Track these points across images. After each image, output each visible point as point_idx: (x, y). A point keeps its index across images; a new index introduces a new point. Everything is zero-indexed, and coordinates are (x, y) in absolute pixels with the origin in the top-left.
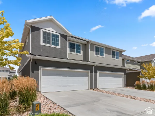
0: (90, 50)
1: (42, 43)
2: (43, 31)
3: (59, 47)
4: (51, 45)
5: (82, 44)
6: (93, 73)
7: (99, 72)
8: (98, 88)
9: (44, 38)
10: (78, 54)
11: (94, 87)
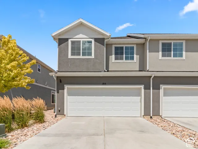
0: (148, 51)
1: (70, 56)
2: (71, 41)
3: (93, 56)
4: (81, 57)
5: (137, 44)
6: (150, 89)
7: (163, 87)
8: (161, 115)
9: (73, 49)
10: (129, 61)
11: (151, 112)
